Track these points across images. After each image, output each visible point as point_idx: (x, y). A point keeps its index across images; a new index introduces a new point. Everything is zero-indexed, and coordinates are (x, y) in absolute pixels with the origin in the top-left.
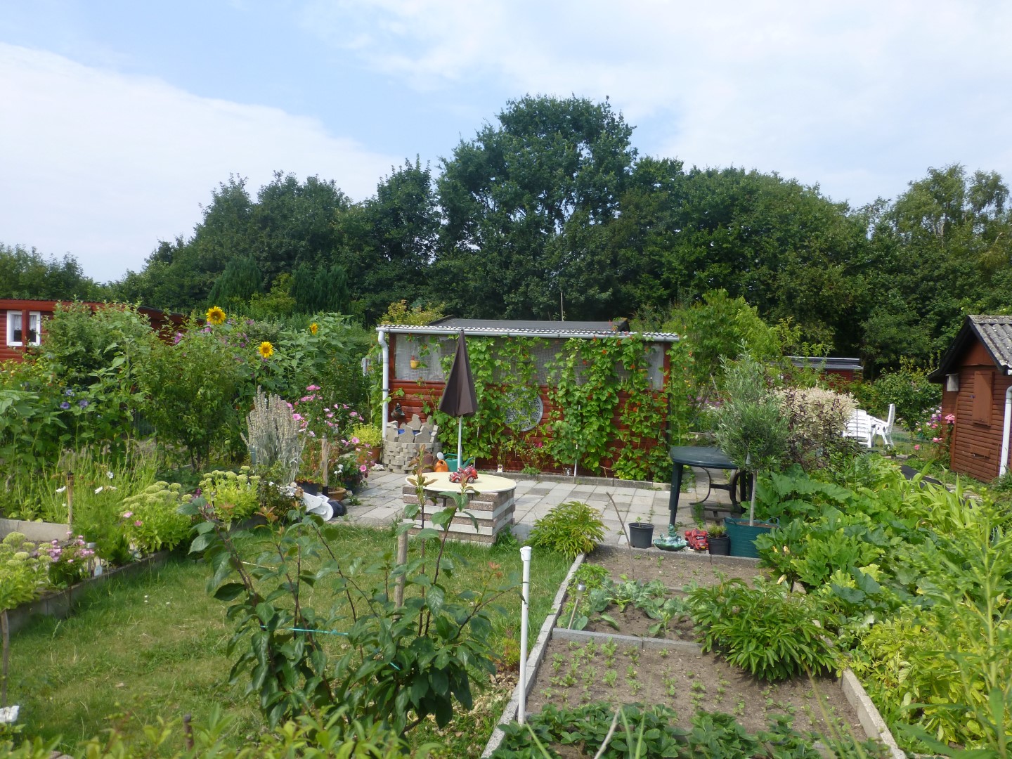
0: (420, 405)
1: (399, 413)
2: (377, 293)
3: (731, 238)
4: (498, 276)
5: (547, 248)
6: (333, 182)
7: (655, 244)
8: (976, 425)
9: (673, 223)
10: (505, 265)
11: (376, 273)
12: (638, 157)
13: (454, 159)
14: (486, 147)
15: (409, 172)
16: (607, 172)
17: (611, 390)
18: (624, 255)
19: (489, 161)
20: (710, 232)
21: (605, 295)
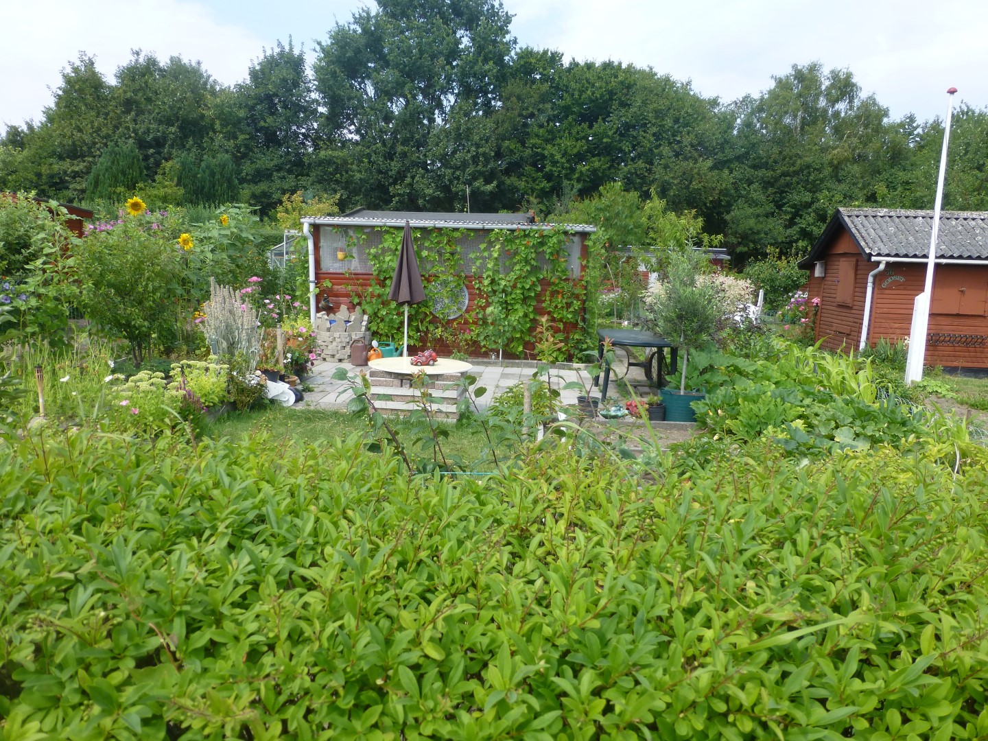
0: (347, 295)
1: (327, 304)
2: (256, 183)
3: (610, 133)
4: (383, 167)
5: (431, 140)
6: (199, 63)
7: (537, 136)
8: (840, 306)
9: (554, 116)
10: (390, 156)
11: (252, 162)
12: (518, 47)
13: (329, 42)
14: (363, 30)
15: (282, 54)
16: (486, 60)
17: (534, 279)
18: (508, 147)
19: (367, 46)
20: (591, 127)
21: (489, 188)
